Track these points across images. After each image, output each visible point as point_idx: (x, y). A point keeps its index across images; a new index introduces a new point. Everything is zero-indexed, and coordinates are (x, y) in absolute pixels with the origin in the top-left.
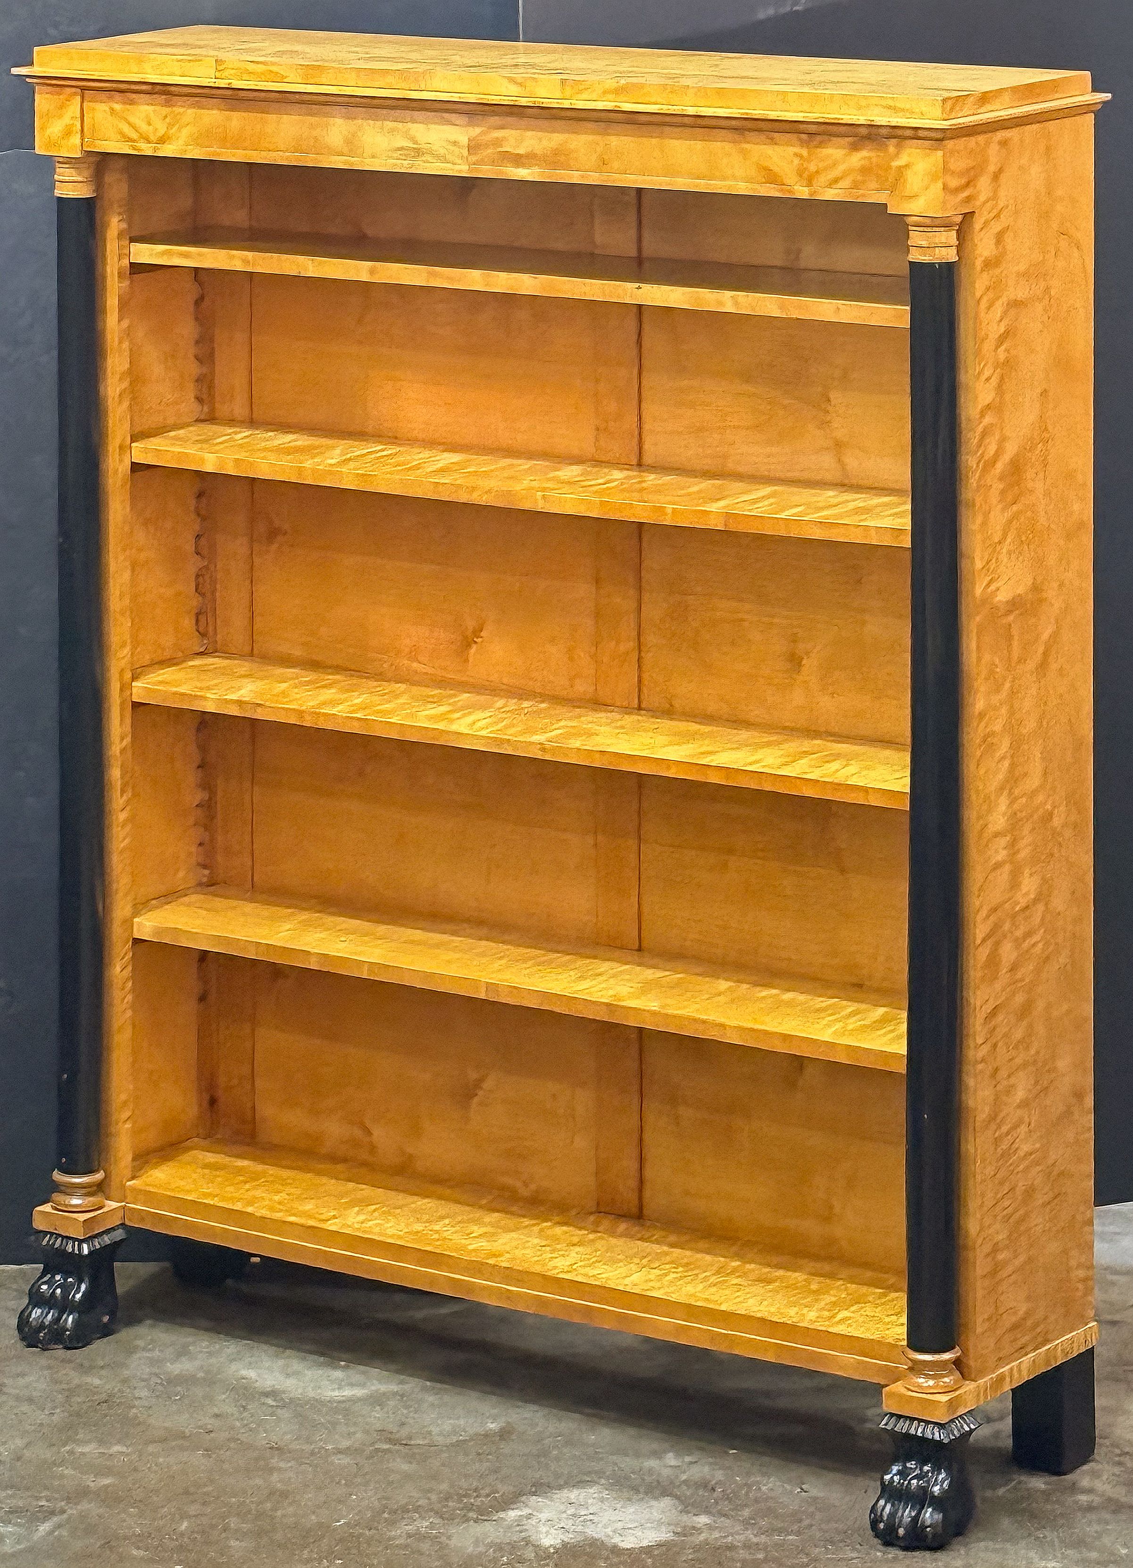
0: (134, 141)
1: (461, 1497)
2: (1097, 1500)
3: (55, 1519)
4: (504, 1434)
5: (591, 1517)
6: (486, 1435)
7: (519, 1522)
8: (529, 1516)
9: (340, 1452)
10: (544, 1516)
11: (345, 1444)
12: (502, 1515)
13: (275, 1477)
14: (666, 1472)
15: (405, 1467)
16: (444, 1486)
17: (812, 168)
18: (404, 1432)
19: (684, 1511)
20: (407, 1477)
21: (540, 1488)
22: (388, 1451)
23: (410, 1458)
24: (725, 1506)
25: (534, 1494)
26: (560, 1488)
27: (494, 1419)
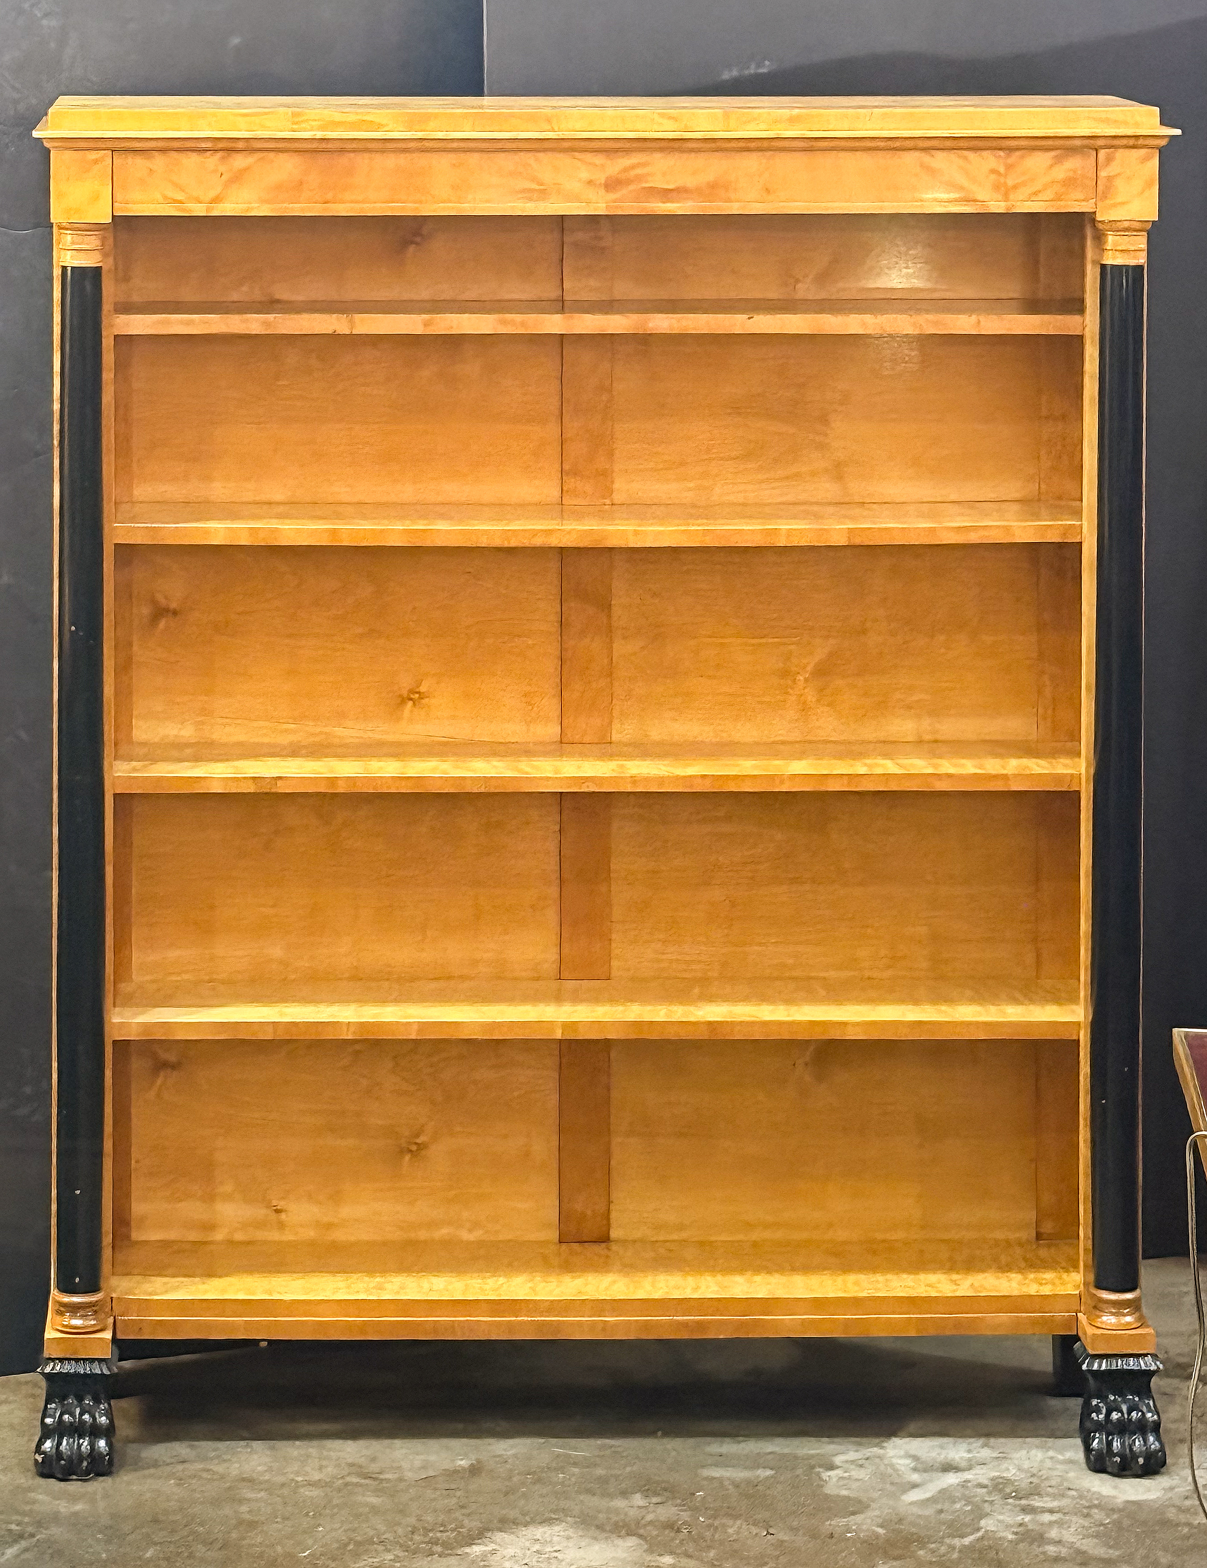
0: (181, 202)
1: (427, 1530)
2: (1064, 1551)
3: (24, 1544)
4: (475, 1470)
5: (556, 1554)
6: (456, 1472)
7: (484, 1557)
8: (493, 1552)
9: (310, 1484)
10: (510, 1551)
11: (316, 1476)
12: (467, 1550)
13: (244, 1508)
14: (632, 1513)
15: (373, 1500)
16: (412, 1520)
17: (1010, 183)
18: (374, 1467)
19: (650, 1551)
20: (375, 1510)
21: (506, 1524)
22: (357, 1485)
23: (378, 1492)
24: (691, 1548)
25: (500, 1530)
26: (526, 1525)
27: (466, 1456)
